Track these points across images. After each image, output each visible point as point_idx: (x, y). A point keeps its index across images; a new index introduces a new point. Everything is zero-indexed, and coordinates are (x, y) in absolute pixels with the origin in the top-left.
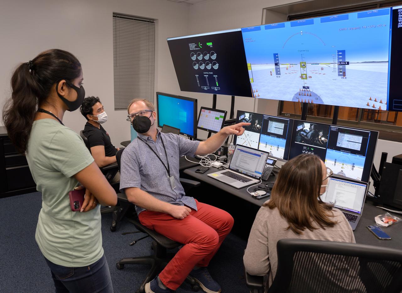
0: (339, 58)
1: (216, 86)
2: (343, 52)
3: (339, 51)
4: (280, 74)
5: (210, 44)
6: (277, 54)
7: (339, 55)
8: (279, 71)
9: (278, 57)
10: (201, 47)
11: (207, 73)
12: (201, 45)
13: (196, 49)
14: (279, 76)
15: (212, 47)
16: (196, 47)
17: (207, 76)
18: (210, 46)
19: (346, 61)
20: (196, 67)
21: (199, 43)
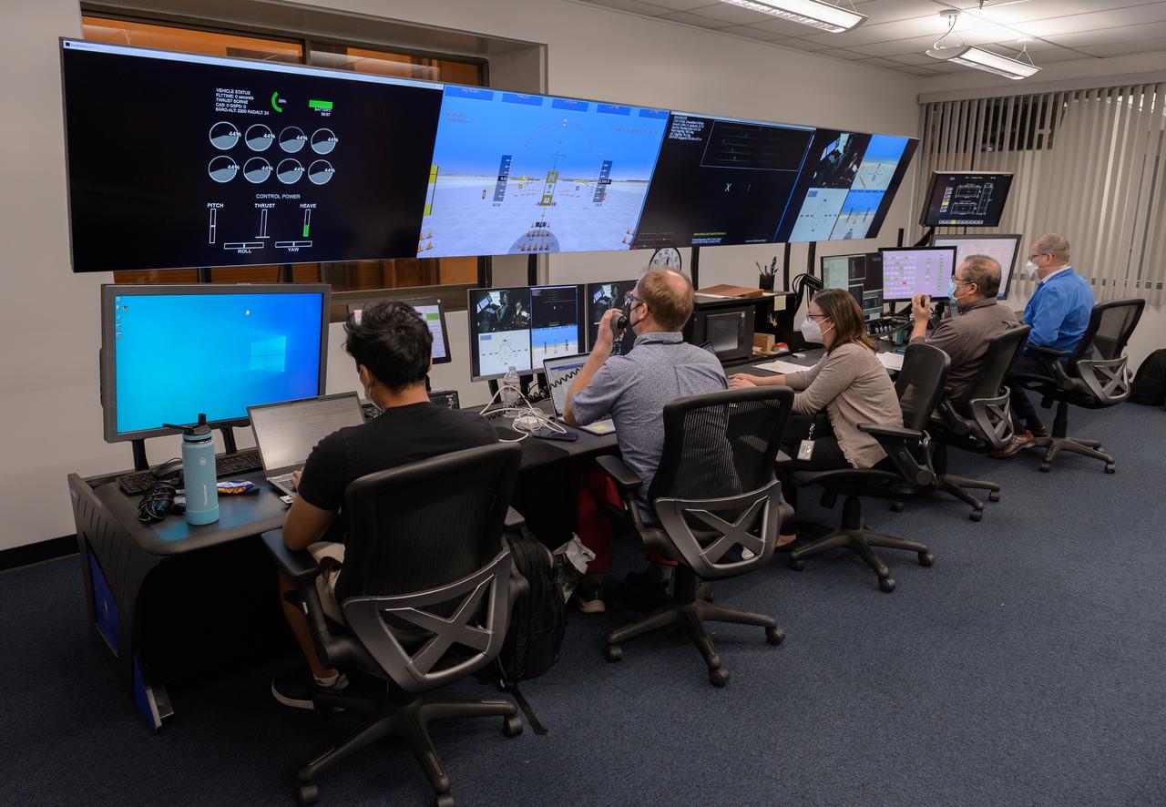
0: (602, 173)
1: (299, 236)
2: (610, 163)
3: (605, 162)
4: (501, 200)
5: (323, 106)
6: (510, 157)
7: (604, 168)
8: (503, 194)
9: (509, 164)
10: (279, 110)
11: (272, 196)
12: (281, 101)
13: (252, 112)
14: (498, 202)
15: (328, 115)
16: (251, 105)
17: (270, 205)
18: (319, 112)
19: (609, 178)
20: (223, 176)
21: (276, 94)
